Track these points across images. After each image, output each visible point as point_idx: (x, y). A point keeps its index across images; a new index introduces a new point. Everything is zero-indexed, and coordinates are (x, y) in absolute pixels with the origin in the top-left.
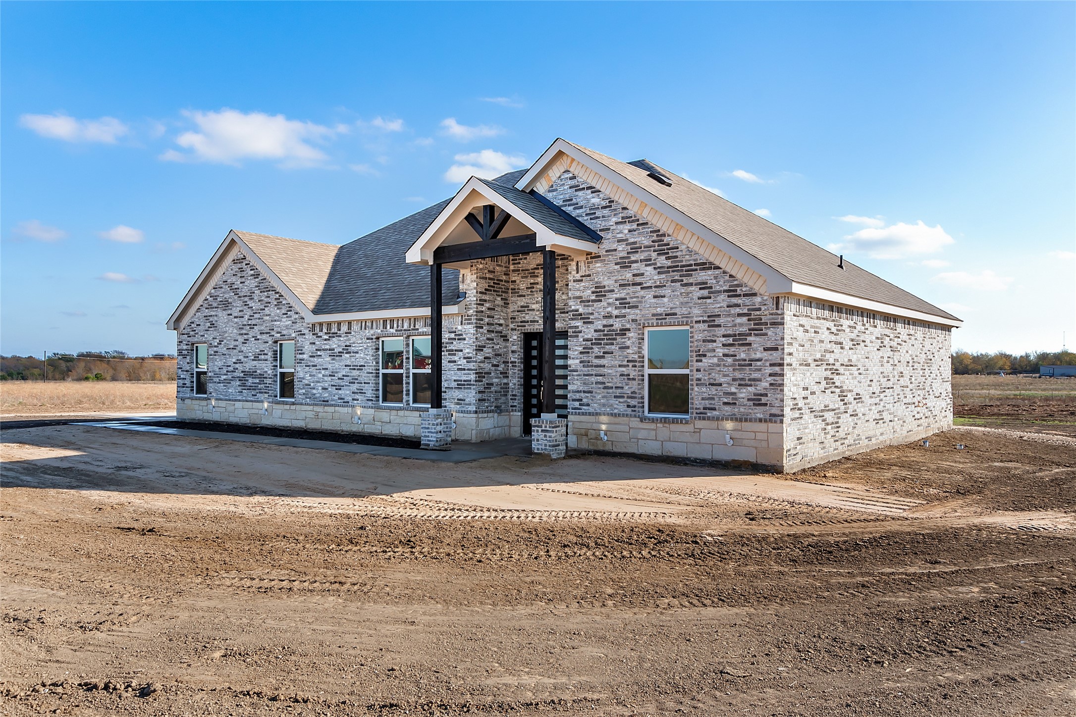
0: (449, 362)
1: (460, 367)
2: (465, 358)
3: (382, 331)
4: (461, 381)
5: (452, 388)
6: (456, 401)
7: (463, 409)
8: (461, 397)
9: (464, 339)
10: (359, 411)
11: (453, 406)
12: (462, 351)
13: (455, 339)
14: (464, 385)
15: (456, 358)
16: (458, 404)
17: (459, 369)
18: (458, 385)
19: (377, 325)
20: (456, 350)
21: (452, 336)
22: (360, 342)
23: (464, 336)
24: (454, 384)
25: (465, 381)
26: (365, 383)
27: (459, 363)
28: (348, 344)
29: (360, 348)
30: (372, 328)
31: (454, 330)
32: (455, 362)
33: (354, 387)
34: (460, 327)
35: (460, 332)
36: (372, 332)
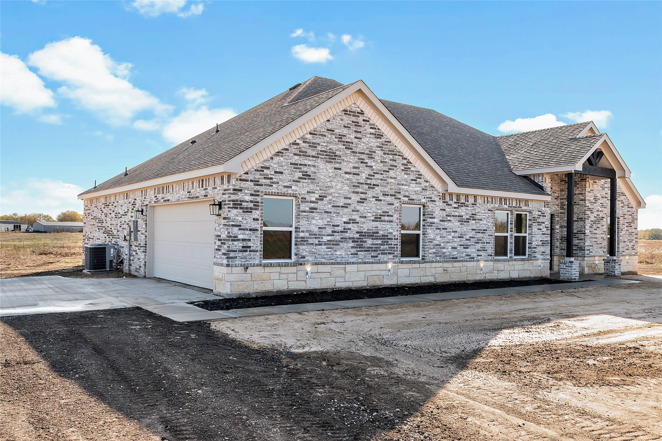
0: (538, 229)
1: (543, 233)
2: (545, 227)
3: (499, 206)
4: (544, 241)
5: (539, 245)
6: (541, 253)
7: (545, 258)
8: (543, 250)
9: (545, 216)
10: (482, 264)
11: (539, 256)
12: (544, 223)
13: (541, 216)
14: (545, 243)
15: (541, 227)
16: (542, 255)
17: (543, 234)
18: (542, 243)
19: (495, 201)
20: (541, 223)
21: (540, 213)
22: (484, 212)
23: (545, 214)
24: (540, 243)
25: (545, 241)
26: (487, 243)
27: (543, 230)
28: (474, 213)
29: (484, 217)
30: (492, 203)
31: (540, 210)
32: (541, 229)
33: (479, 246)
34: (543, 209)
35: (543, 212)
36: (492, 205)
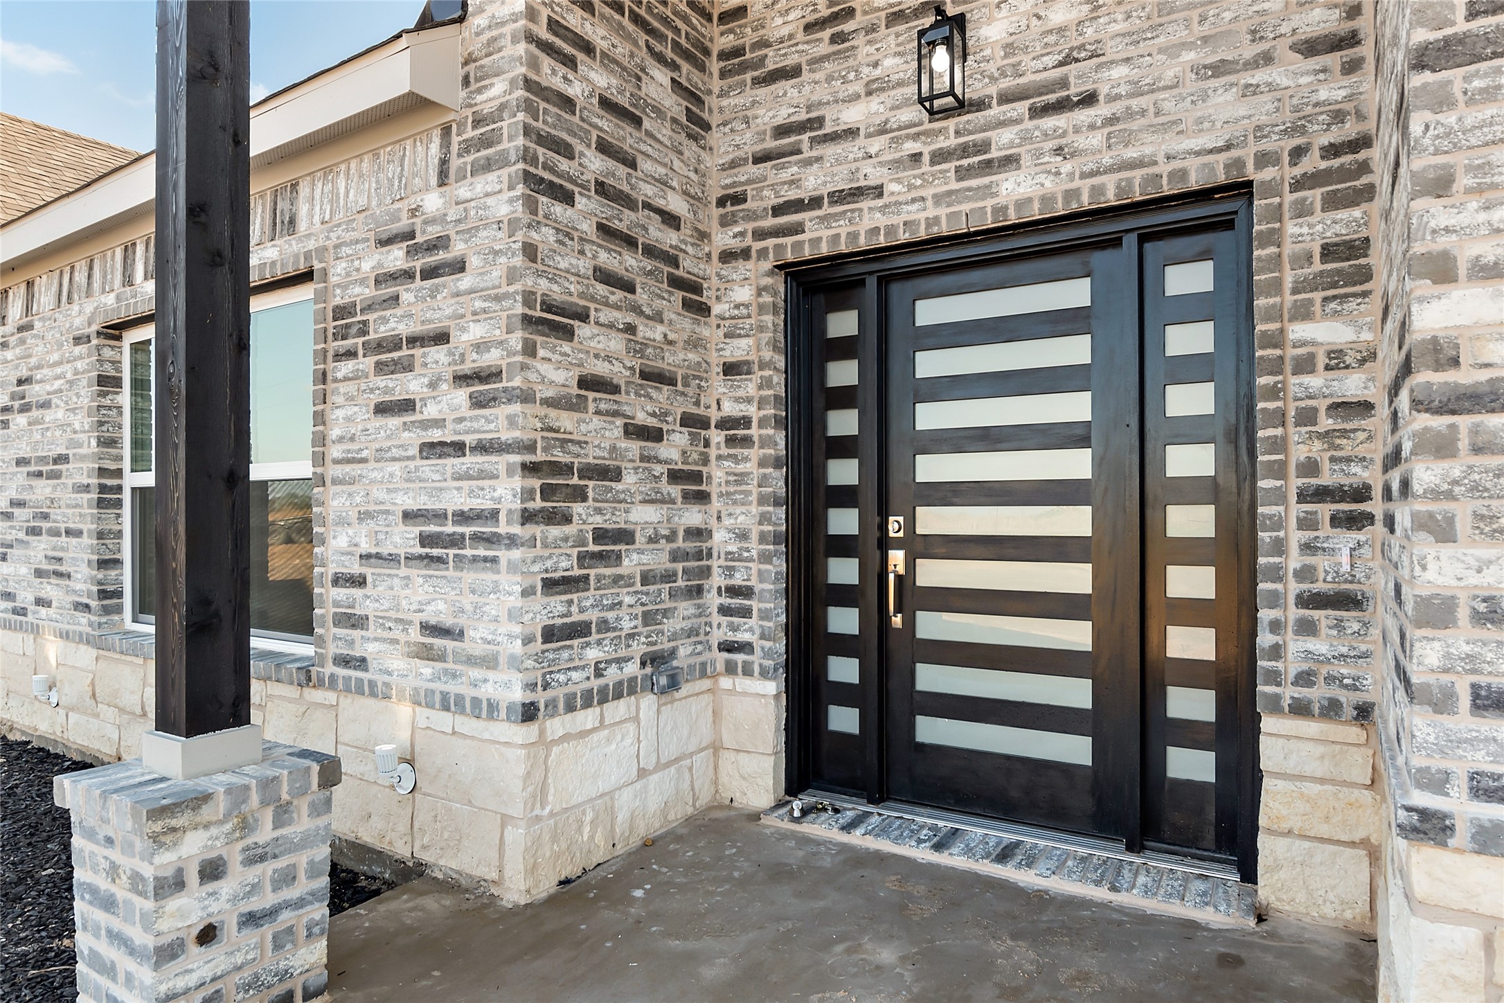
0: (382, 409)
1: (436, 435)
2: (461, 379)
3: (118, 299)
4: (440, 516)
5: (392, 559)
6: (415, 635)
7: (453, 688)
8: (439, 612)
9: (459, 266)
10: (53, 649)
11: (397, 663)
12: (441, 338)
13: (408, 275)
14: (455, 541)
15: (411, 385)
16: (426, 654)
17: (432, 449)
18: (425, 540)
19: (105, 277)
20: (413, 341)
21: (396, 258)
22: (55, 357)
23: (458, 248)
24: (404, 539)
25: (463, 517)
26: (68, 532)
27: (431, 411)
28: (24, 373)
29: (57, 384)
30: (89, 293)
31: (404, 223)
32: (407, 406)
33: (41, 547)
34: (433, 202)
35: (434, 231)
36: (89, 308)
